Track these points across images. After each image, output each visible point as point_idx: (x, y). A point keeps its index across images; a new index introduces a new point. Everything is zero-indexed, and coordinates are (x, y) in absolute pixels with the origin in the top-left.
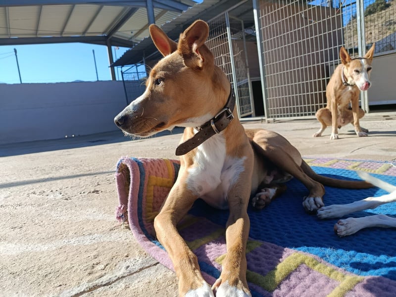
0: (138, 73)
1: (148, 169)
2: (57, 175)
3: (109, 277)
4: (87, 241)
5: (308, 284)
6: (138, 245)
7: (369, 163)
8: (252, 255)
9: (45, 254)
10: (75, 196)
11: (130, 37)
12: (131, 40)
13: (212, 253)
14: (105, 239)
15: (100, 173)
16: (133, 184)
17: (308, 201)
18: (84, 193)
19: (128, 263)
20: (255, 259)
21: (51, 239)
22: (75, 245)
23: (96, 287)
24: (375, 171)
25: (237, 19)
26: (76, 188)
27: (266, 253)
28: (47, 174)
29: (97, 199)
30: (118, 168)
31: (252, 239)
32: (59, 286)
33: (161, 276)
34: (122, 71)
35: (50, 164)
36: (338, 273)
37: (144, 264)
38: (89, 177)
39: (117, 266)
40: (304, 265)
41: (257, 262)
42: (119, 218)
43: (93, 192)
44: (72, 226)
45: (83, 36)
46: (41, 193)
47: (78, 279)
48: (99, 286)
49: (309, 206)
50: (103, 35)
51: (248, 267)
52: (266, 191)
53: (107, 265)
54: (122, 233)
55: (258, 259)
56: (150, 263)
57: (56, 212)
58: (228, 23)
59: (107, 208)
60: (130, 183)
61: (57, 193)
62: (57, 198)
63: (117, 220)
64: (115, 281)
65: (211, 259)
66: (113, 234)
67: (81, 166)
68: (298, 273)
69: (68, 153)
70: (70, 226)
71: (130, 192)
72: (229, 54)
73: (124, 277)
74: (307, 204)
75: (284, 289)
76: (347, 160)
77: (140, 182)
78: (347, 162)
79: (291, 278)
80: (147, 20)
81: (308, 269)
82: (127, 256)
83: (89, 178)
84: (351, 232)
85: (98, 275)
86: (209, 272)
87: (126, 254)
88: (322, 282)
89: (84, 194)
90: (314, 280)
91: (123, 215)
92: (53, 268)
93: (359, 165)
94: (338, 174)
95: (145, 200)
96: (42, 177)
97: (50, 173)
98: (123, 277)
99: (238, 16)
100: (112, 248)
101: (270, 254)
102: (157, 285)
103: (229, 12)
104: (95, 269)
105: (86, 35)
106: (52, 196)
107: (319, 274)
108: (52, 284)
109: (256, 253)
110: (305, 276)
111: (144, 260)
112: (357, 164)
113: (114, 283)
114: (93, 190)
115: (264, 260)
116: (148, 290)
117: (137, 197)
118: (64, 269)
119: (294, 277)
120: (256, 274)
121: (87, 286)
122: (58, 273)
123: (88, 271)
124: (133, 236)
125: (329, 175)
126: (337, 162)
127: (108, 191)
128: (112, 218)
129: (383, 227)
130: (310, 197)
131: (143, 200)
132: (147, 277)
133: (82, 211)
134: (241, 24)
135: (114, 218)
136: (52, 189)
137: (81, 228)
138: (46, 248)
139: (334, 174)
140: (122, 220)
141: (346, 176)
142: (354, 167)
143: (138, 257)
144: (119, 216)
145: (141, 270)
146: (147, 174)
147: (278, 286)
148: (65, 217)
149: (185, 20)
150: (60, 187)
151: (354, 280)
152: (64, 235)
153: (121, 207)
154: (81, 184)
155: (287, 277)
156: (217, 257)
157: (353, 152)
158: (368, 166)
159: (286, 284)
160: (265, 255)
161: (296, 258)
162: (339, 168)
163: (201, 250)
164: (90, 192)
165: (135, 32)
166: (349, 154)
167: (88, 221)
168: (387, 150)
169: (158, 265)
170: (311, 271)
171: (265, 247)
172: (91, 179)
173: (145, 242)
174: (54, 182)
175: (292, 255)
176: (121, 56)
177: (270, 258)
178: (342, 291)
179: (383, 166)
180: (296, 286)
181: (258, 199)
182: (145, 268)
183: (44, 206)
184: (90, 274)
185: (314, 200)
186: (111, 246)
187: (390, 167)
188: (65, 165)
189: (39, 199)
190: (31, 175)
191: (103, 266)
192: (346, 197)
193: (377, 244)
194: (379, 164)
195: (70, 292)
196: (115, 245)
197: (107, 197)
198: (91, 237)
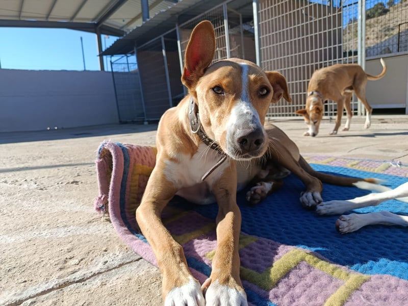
0: (128, 64)
1: (133, 156)
2: (35, 164)
3: (83, 273)
4: (62, 233)
5: (310, 284)
6: (119, 238)
7: (368, 162)
8: (247, 250)
9: (11, 246)
10: (52, 186)
11: (121, 26)
12: (122, 30)
13: (202, 248)
14: (82, 231)
15: (81, 164)
16: (116, 171)
17: (306, 196)
18: (62, 183)
19: (106, 258)
20: (250, 255)
21: (20, 230)
22: (46, 237)
23: (67, 284)
24: (374, 170)
25: (235, 12)
26: (53, 178)
27: (262, 249)
28: (23, 163)
29: (76, 190)
30: (99, 153)
31: (247, 234)
32: (24, 282)
33: (143, 273)
34: (111, 61)
35: (28, 154)
36: (341, 272)
37: (124, 260)
38: (68, 167)
39: (94, 261)
40: (305, 263)
41: (252, 258)
42: (99, 209)
43: (72, 183)
44: (45, 217)
45: (71, 21)
46: (13, 182)
47: (47, 274)
48: (71, 283)
49: (307, 202)
50: (93, 22)
51: (242, 264)
52: (261, 185)
53: (82, 260)
54: (101, 226)
55: (253, 255)
56: (131, 258)
57: (29, 202)
58: (225, 15)
59: (86, 200)
60: (112, 170)
61: (32, 183)
62: (31, 188)
63: (96, 212)
64: (90, 277)
65: (201, 254)
66: (91, 227)
67: (61, 156)
68: (298, 270)
69: (49, 144)
70: (43, 217)
71: (112, 179)
72: (226, 49)
73: (101, 273)
74: (305, 199)
75: (282, 287)
76: (345, 159)
77: (124, 169)
78: (345, 160)
79: (290, 275)
80: (141, 9)
81: (309, 267)
82: (106, 251)
83: (69, 169)
84: (353, 229)
85: (70, 270)
86: (199, 268)
87: (104, 249)
88: (324, 280)
89: (62, 185)
90: (316, 279)
91: (103, 206)
92: (19, 262)
93: (357, 164)
94: (336, 172)
95: (129, 190)
96: (17, 166)
97: (26, 162)
98: (99, 273)
99: (237, 9)
100: (89, 242)
101: (266, 250)
102: (139, 282)
103: (227, 4)
104: (68, 263)
105: (75, 21)
106: (25, 186)
107: (321, 273)
108: (16, 279)
109: (251, 249)
110: (305, 274)
111: (126, 254)
112: (355, 162)
113: (89, 280)
114: (72, 181)
115: (261, 256)
116: (127, 288)
117: (120, 186)
118: (30, 264)
119: (294, 275)
120: (251, 271)
121: (57, 282)
122: (23, 268)
123: (60, 266)
124: (114, 229)
125: (327, 173)
126: (335, 160)
127: (89, 182)
128: (91, 210)
129: (387, 224)
130: (308, 192)
131: (127, 190)
132: (128, 274)
133: (58, 202)
134: (239, 19)
135: (93, 210)
136: (27, 178)
137: (55, 219)
138: (13, 240)
139: (332, 171)
140: (102, 212)
141: (345, 174)
142: (352, 165)
143: (118, 252)
144: (98, 207)
145: (120, 265)
146: (132, 161)
147: (276, 284)
148: (38, 208)
149: (181, 10)
150: (36, 176)
151: (360, 278)
152: (36, 227)
153: (102, 197)
154: (59, 174)
155: (287, 274)
156: (207, 252)
157: (350, 151)
158: (367, 165)
159: (285, 282)
160: (261, 251)
161: (295, 255)
162: (337, 166)
163: (189, 245)
164: (68, 183)
165: (127, 21)
166: (346, 154)
167: (64, 212)
168: (384, 151)
169: (141, 260)
170: (312, 269)
171: (261, 243)
172: (70, 170)
173: (127, 236)
174: (30, 171)
175: (291, 252)
176: (111, 45)
177: (266, 254)
178: (348, 290)
179: (382, 165)
180: (296, 284)
181: (253, 193)
182: (125, 264)
183: (15, 196)
184: (61, 269)
185: (312, 195)
186: (88, 239)
187: (389, 167)
188: (44, 155)
189: (10, 188)
190: (4, 164)
191: (77, 261)
192: (345, 193)
193: (381, 242)
194: (378, 163)
195: (36, 289)
196: (93, 238)
197: (87, 188)
198: (66, 229)
